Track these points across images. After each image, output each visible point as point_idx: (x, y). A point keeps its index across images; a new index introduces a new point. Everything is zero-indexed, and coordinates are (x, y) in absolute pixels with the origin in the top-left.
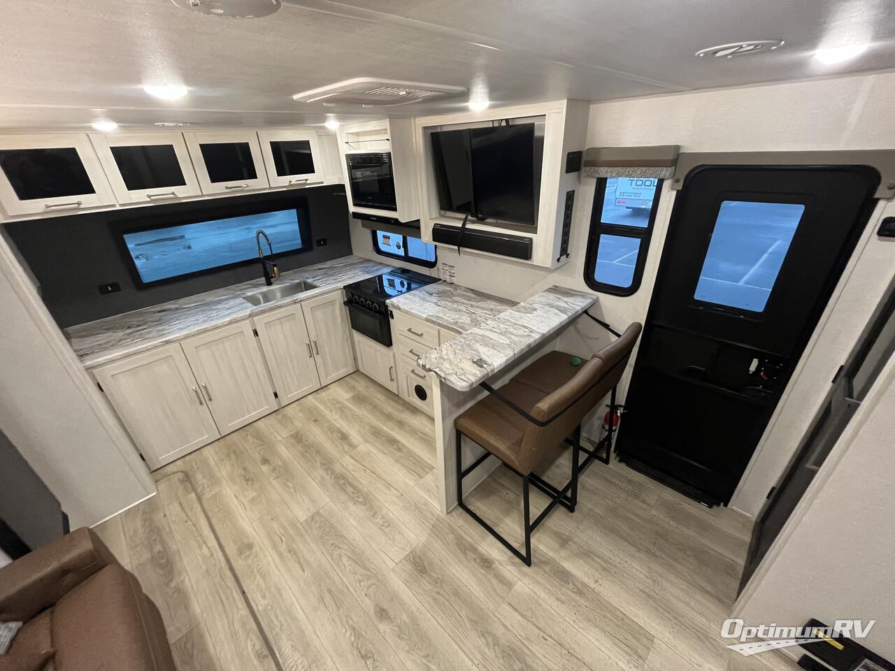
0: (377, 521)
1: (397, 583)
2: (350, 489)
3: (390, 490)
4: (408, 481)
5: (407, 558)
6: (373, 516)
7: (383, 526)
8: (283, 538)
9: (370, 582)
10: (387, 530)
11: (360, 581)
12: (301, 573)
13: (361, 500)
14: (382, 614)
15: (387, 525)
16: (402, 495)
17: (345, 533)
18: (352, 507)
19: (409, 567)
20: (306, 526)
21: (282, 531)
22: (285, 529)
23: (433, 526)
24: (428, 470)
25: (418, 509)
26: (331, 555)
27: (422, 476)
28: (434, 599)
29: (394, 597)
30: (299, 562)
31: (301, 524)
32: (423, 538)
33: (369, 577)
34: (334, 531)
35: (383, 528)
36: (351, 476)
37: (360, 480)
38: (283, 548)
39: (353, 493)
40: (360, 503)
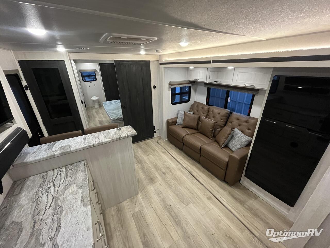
0: (162, 196)
1: (159, 178)
2: (173, 213)
3: (155, 208)
4: (146, 211)
5: (155, 182)
6: (163, 198)
7: (160, 194)
8: (196, 198)
9: (166, 179)
10: (159, 192)
11: (169, 180)
12: (186, 186)
13: (168, 207)
14: (164, 173)
15: (159, 194)
16: (151, 204)
17: (174, 195)
18: (171, 204)
19: (155, 180)
20: (190, 202)
21: (198, 201)
23: (144, 189)
24: (135, 214)
25: (147, 197)
26: (178, 189)
27: (139, 212)
28: (151, 173)
29: (161, 175)
30: (188, 189)
31: (191, 203)
32: (149, 187)
33: (167, 180)
34: (178, 196)
35: (160, 193)
37: (168, 219)
38: (195, 195)
39: (171, 211)
40: (168, 205)
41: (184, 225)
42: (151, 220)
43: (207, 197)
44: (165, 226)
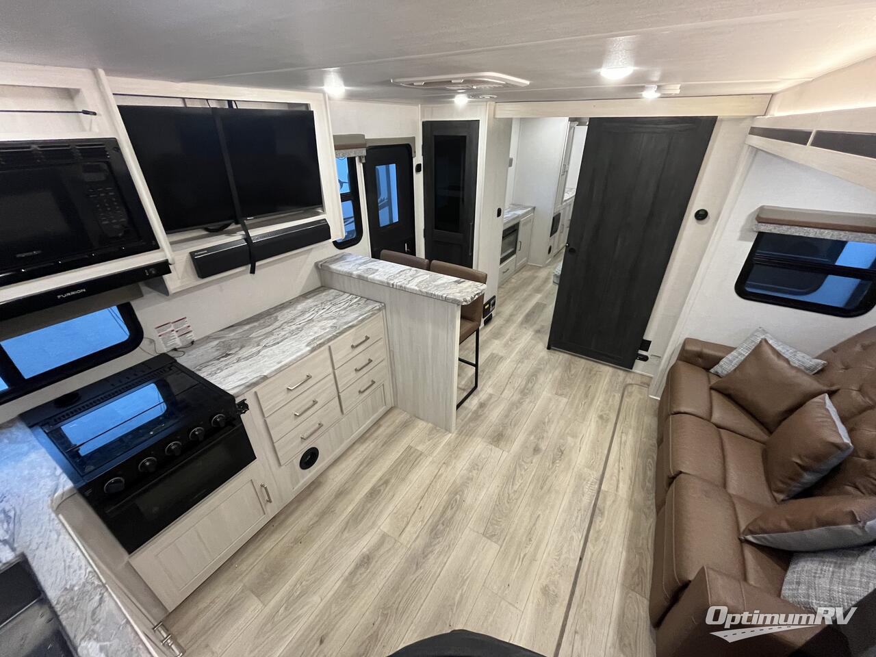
0: (475, 475)
1: (516, 447)
2: (449, 513)
3: (442, 474)
4: (427, 463)
5: (497, 446)
6: (472, 479)
7: (478, 469)
8: (522, 556)
9: (523, 463)
10: (480, 465)
11: (525, 470)
12: (541, 516)
13: (458, 497)
14: (536, 450)
15: (476, 466)
16: (444, 463)
17: (495, 497)
18: (469, 501)
19: (502, 443)
20: (501, 540)
21: (516, 563)
22: (512, 563)
23: (467, 435)
24: (412, 450)
25: (454, 451)
26: (517, 499)
27: (419, 453)
28: (515, 426)
29: (524, 446)
30: (534, 524)
31: (501, 547)
32: (479, 440)
33: (520, 466)
34: (496, 508)
35: (480, 468)
36: (430, 521)
37: (433, 509)
38: (530, 549)
39: (452, 508)
40: (461, 496)
41: (436, 547)
42: (415, 479)
43: (547, 586)
44: (418, 510)
